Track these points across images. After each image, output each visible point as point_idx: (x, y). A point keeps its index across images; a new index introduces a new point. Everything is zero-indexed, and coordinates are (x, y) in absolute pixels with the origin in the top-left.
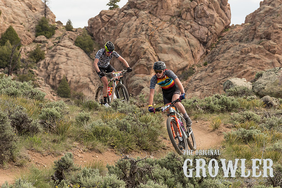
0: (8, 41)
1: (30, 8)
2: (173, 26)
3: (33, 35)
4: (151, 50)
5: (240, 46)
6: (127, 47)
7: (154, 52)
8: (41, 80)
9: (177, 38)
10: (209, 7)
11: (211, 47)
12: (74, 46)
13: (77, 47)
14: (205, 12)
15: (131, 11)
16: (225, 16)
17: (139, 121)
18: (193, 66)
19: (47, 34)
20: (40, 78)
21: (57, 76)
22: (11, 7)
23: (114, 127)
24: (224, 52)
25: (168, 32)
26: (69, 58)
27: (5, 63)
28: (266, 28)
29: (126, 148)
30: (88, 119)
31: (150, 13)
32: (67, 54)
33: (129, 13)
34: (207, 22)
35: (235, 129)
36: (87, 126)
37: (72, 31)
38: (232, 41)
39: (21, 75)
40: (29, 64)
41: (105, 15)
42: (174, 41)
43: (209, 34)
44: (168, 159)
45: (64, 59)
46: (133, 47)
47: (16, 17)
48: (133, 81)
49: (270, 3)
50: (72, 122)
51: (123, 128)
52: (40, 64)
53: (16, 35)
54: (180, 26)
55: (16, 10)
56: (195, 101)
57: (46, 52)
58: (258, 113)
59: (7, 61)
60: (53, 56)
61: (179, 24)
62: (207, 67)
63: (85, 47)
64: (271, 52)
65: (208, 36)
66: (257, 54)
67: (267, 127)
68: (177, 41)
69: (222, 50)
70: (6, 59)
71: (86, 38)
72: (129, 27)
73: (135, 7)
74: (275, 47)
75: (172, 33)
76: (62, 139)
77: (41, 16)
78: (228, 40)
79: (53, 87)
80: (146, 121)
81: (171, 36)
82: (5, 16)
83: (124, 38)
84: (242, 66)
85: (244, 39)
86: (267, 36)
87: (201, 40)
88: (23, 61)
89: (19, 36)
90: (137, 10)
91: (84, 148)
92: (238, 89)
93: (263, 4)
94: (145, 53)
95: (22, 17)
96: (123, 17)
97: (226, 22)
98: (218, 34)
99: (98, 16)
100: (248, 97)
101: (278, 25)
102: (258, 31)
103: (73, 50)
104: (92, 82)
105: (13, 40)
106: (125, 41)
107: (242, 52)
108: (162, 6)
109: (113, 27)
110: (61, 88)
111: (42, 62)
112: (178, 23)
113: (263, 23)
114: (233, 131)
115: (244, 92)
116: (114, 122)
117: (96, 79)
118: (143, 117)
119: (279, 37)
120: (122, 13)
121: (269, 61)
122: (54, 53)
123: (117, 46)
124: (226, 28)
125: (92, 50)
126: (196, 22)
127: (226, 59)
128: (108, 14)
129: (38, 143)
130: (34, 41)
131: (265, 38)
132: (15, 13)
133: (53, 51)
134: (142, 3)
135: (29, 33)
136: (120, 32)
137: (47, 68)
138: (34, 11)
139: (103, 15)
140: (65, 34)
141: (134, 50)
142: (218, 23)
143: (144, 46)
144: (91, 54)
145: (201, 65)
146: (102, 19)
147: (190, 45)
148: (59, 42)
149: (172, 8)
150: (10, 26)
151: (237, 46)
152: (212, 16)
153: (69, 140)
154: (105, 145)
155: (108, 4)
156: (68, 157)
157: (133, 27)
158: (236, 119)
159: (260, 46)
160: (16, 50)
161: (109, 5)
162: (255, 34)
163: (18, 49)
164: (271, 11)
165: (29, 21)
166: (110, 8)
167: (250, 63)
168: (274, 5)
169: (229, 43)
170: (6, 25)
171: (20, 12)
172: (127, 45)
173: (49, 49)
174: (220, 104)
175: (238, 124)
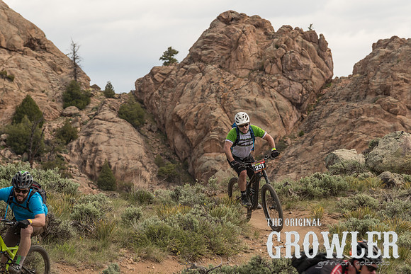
0: (26, 117)
1: (54, 68)
2: (254, 83)
3: (59, 106)
4: (225, 118)
5: (347, 106)
6: (192, 116)
7: (229, 121)
8: (73, 167)
9: (259, 100)
10: (302, 54)
11: (308, 109)
12: (118, 119)
13: (122, 120)
14: (297, 63)
15: (193, 66)
16: (325, 66)
17: (209, 215)
18: (284, 137)
19: (79, 104)
20: (73, 165)
21: (95, 161)
22: (27, 69)
23: (175, 225)
24: (326, 116)
25: (247, 92)
26: (112, 136)
27: (23, 147)
28: (382, 80)
29: (194, 253)
30: (138, 216)
31: (220, 67)
32: (108, 130)
33: (192, 69)
34: (300, 76)
35: (343, 219)
36: (137, 226)
37: (113, 98)
38: (337, 100)
39: (46, 162)
40: (57, 146)
41: (158, 74)
42: (257, 105)
43: (304, 92)
44: (253, 265)
45: (104, 137)
46: (199, 115)
47: (35, 82)
48: (202, 162)
49: (386, 45)
50: (117, 222)
51: (188, 225)
52: (71, 146)
53: (36, 107)
54: (264, 83)
55: (34, 73)
56: (287, 183)
57: (79, 129)
58: (376, 196)
59: (25, 144)
60: (89, 135)
61: (262, 81)
62: (303, 139)
63: (133, 119)
64: (392, 112)
65: (303, 95)
66: (372, 116)
67: (388, 214)
68: (260, 104)
69: (324, 113)
70: (24, 141)
71: (133, 107)
72: (192, 88)
73: (200, 60)
74: (396, 106)
75: (253, 94)
76: (104, 246)
77: (70, 79)
78: (331, 100)
79: (91, 177)
80: (220, 215)
81: (252, 98)
82: (20, 82)
83: (186, 105)
84: (352, 134)
85: (353, 97)
86: (384, 91)
87: (293, 101)
88: (48, 142)
89: (40, 109)
90: (202, 64)
91: (135, 256)
92: (346, 165)
93: (377, 47)
94: (217, 122)
95: (43, 82)
96: (184, 75)
97: (327, 75)
98: (316, 92)
99: (148, 75)
100: (361, 175)
101: (400, 75)
102: (372, 85)
103: (116, 124)
104: (145, 167)
105: (33, 115)
106: (188, 107)
107: (351, 115)
108: (237, 57)
109: (170, 89)
110: (102, 177)
111: (74, 143)
112: (260, 79)
113: (379, 73)
114: (341, 223)
115: (354, 168)
116: (174, 218)
117: (150, 162)
118: (216, 209)
119: (402, 91)
120: (182, 69)
121: (390, 125)
122: (91, 130)
123: (178, 116)
124: (327, 82)
125: (143, 124)
126: (284, 76)
127: (329, 126)
128: (163, 72)
129: (71, 253)
130: (62, 115)
131: (382, 94)
132: (33, 77)
133: (89, 127)
134: (209, 54)
135: (55, 104)
136: (181, 96)
137: (81, 151)
138: (60, 72)
139: (156, 73)
140: (105, 103)
141: (201, 120)
142: (316, 76)
143: (214, 114)
144: (142, 129)
145: (296, 135)
146: (154, 79)
147: (279, 109)
148: (96, 114)
149: (252, 59)
150: (28, 95)
151: (344, 107)
152: (307, 67)
153: (113, 246)
154: (164, 252)
155: (161, 58)
156: (113, 270)
157: (199, 88)
158: (345, 205)
159: (375, 105)
160: (38, 128)
161: (164, 59)
162: (368, 88)
163: (41, 127)
164: (388, 56)
165: (53, 87)
166: (165, 64)
167: (363, 129)
168: (391, 47)
169: (332, 103)
170: (22, 94)
171: (40, 76)
172: (191, 113)
173: (83, 124)
174: (321, 186)
175: (348, 212)
